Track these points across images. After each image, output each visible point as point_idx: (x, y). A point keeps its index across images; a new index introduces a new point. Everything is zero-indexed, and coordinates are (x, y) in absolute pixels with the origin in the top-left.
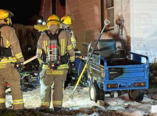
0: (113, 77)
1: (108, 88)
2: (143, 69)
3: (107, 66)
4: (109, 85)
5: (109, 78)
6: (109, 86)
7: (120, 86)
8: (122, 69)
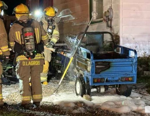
0: (99, 71)
1: (94, 82)
2: (131, 63)
3: (94, 59)
4: (95, 79)
5: (95, 73)
6: (96, 81)
7: (107, 81)
8: (109, 63)
